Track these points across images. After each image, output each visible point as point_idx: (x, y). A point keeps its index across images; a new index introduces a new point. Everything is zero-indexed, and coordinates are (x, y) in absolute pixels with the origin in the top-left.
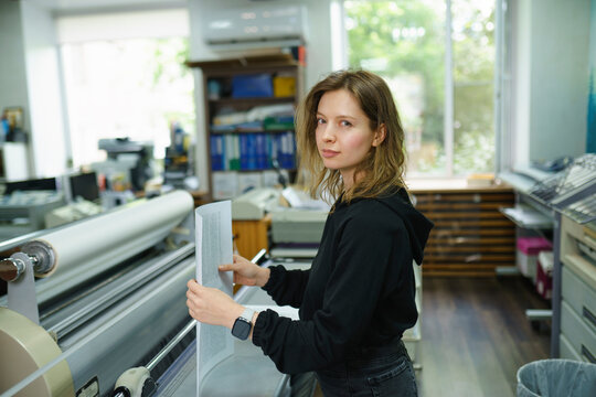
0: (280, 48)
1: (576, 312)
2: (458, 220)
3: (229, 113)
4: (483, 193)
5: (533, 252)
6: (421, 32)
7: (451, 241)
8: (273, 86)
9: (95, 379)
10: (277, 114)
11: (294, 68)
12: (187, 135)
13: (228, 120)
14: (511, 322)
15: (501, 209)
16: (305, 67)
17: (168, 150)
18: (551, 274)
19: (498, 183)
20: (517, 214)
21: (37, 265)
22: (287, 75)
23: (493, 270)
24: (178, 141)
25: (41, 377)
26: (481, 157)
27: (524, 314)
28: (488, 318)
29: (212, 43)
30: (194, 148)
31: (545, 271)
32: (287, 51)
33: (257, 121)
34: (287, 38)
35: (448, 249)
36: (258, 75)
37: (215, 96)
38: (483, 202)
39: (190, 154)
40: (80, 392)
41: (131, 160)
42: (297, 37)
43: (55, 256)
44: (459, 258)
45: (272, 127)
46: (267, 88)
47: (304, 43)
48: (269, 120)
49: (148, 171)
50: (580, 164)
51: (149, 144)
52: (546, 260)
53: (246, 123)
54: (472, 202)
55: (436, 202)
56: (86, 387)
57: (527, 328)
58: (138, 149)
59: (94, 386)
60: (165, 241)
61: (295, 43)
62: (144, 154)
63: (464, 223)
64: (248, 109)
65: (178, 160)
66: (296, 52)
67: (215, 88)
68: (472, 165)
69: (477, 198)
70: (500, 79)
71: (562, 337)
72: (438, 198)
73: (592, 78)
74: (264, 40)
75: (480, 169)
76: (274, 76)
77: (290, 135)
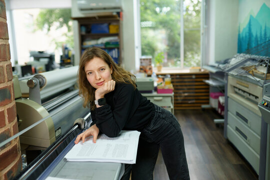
0: (112, 13)
1: (234, 115)
2: (186, 86)
3: (90, 40)
4: (196, 75)
5: (217, 97)
6: (169, 9)
7: (183, 95)
8: (109, 29)
9: (60, 128)
10: (111, 40)
11: (118, 21)
12: (70, 50)
13: (89, 43)
14: (208, 125)
15: (204, 80)
16: (122, 20)
17: (61, 57)
18: (224, 105)
19: (202, 70)
20: (210, 82)
21: (40, 83)
22: (115, 24)
23: (200, 106)
24: (66, 53)
25: (44, 121)
26: (195, 62)
27: (213, 121)
28: (199, 123)
29: (82, 10)
30: (73, 56)
31: (221, 104)
32: (115, 14)
33: (102, 43)
34: (115, 8)
35: (182, 98)
36: (102, 24)
37: (84, 33)
38: (196, 78)
39: (72, 59)
40: (56, 131)
41: (46, 61)
42: (119, 8)
43: (46, 81)
44: (186, 102)
45: (108, 46)
46: (106, 30)
47: (122, 11)
48: (107, 43)
49: (53, 66)
50: (235, 57)
51: (53, 54)
52: (222, 100)
53: (97, 44)
54: (192, 78)
55: (177, 78)
56: (58, 130)
57: (214, 127)
58: (48, 56)
59: (60, 130)
60: (74, 86)
61: (119, 10)
62: (51, 58)
63: (188, 87)
64: (98, 38)
65: (66, 61)
66: (119, 14)
67: (84, 29)
68: (191, 65)
69: (194, 77)
70: (203, 27)
71: (228, 126)
72: (178, 77)
73: (239, 27)
74: (105, 9)
75: (194, 67)
76: (109, 24)
77: (116, 50)
